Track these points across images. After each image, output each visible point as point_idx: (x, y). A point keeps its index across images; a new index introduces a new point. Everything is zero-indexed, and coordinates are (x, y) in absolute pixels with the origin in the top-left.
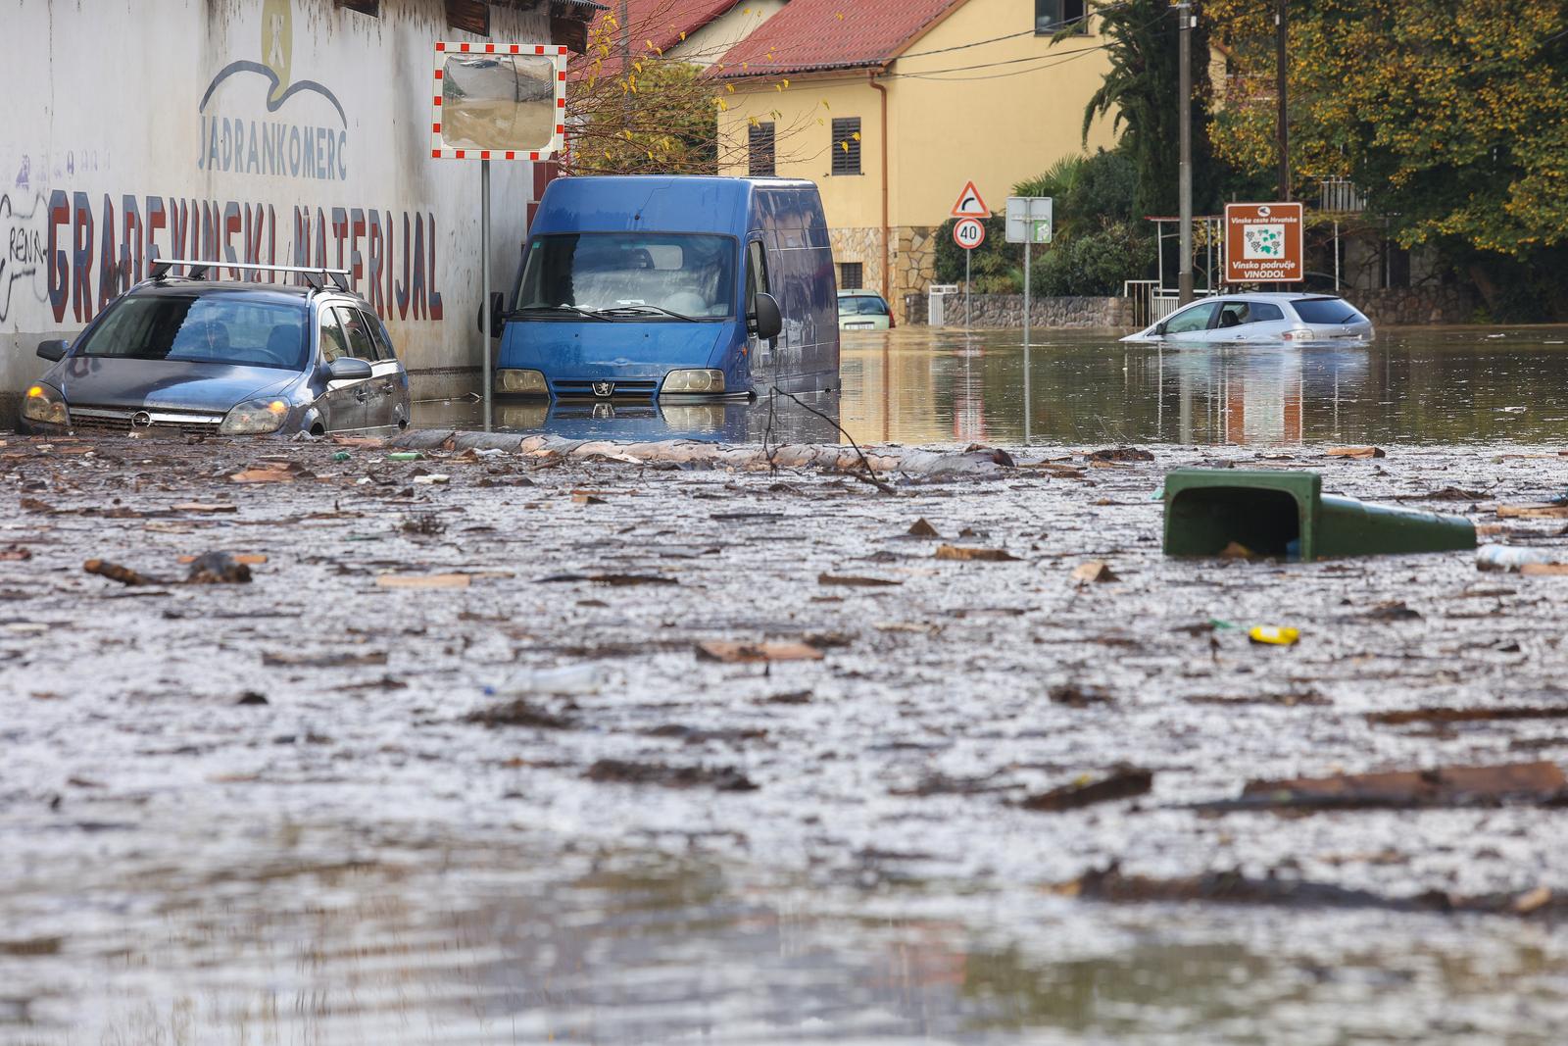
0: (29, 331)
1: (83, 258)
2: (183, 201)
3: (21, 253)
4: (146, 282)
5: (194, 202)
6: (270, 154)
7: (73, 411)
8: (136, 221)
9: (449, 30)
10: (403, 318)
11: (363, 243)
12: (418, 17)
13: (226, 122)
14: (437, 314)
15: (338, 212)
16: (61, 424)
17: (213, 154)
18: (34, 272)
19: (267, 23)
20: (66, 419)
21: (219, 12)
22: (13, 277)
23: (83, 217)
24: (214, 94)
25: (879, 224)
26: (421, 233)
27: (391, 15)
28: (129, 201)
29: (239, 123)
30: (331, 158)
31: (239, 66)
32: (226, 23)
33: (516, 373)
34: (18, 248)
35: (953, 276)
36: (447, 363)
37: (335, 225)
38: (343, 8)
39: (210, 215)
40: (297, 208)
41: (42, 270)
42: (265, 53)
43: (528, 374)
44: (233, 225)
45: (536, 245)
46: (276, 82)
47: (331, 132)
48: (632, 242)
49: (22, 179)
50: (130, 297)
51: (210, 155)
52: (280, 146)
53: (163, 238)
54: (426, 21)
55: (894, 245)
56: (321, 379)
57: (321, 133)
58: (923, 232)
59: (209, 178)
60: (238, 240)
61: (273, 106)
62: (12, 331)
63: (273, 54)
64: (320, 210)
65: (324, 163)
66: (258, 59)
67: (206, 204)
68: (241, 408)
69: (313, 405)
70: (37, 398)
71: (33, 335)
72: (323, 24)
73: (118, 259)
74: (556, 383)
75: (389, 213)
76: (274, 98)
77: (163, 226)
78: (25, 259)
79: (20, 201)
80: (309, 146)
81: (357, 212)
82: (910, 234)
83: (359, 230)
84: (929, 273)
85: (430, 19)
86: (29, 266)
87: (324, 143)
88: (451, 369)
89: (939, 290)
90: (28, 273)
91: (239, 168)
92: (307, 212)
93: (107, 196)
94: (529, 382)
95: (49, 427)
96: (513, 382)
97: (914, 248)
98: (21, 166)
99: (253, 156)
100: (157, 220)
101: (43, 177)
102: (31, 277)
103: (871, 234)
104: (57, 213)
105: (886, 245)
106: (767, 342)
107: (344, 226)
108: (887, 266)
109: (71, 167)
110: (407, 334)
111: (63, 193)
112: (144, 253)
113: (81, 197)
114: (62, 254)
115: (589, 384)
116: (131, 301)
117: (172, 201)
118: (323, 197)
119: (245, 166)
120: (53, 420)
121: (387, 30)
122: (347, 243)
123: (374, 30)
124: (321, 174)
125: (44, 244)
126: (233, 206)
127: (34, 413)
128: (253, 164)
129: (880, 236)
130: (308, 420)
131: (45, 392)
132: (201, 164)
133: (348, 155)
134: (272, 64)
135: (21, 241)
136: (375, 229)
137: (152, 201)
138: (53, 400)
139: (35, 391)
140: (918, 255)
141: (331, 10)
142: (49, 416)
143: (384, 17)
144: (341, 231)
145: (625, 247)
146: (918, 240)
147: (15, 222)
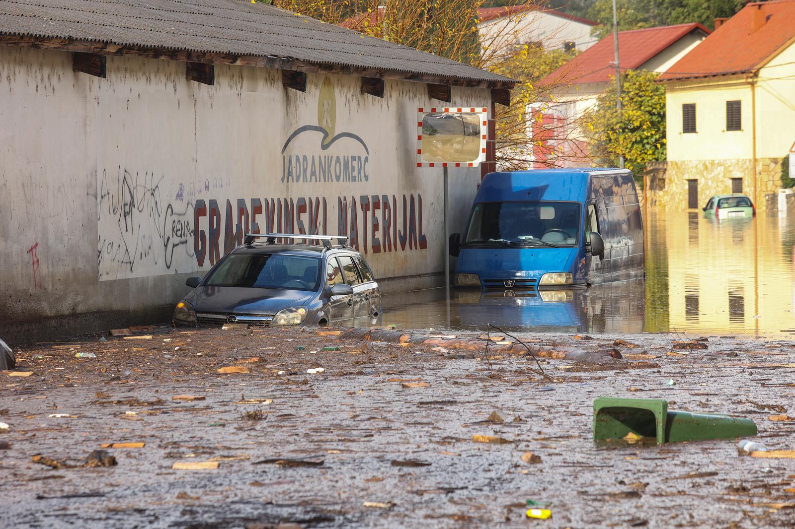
0: (183, 272)
1: (215, 233)
2: (272, 200)
3: (179, 233)
4: (243, 245)
5: (279, 200)
6: (324, 171)
7: (198, 315)
8: (245, 211)
9: (430, 99)
10: (403, 249)
11: (379, 213)
12: (411, 94)
13: (297, 157)
14: (423, 245)
15: (364, 199)
16: (193, 322)
17: (290, 174)
18: (186, 242)
19: (321, 105)
20: (195, 319)
21: (292, 102)
22: (174, 246)
23: (215, 211)
24: (291, 143)
25: (751, 157)
26: (413, 205)
27: (395, 95)
28: (241, 202)
29: (305, 158)
30: (359, 170)
31: (304, 128)
32: (296, 107)
33: (465, 276)
34: (177, 231)
35: (791, 185)
36: (430, 271)
37: (362, 205)
38: (366, 94)
39: (288, 206)
40: (339, 198)
41: (191, 240)
42: (320, 121)
43: (470, 276)
44: (302, 209)
45: (477, 208)
46: (326, 134)
47: (359, 158)
48: (526, 206)
49: (179, 196)
50: (233, 254)
51: (288, 174)
52: (329, 167)
53: (261, 219)
54: (416, 96)
55: (759, 168)
56: (327, 295)
57: (354, 158)
58: (775, 161)
59: (287, 186)
60: (305, 217)
61: (324, 147)
62: (174, 273)
63: (325, 121)
64: (353, 198)
65: (356, 173)
66: (316, 124)
67: (286, 200)
68: (282, 313)
69: (321, 310)
70: (181, 308)
71: (186, 274)
72: (354, 103)
73: (234, 231)
74: (486, 281)
75: (394, 196)
76: (326, 142)
77: (261, 213)
78: (181, 236)
79: (178, 207)
80: (346, 166)
81: (375, 198)
82: (768, 162)
83: (376, 206)
84: (780, 183)
85: (418, 95)
86: (183, 239)
87: (355, 164)
88: (432, 273)
89: (784, 192)
90: (182, 243)
91: (305, 180)
92: (345, 199)
93: (228, 200)
94: (472, 280)
95: (186, 323)
96: (462, 280)
97: (770, 170)
98: (179, 189)
99: (313, 173)
100: (257, 210)
101: (191, 194)
102: (184, 245)
103: (747, 162)
104: (200, 210)
105: (755, 168)
106: (598, 257)
107: (368, 205)
108: (755, 179)
109: (207, 187)
110: (406, 257)
111: (203, 201)
112: (250, 227)
113: (213, 203)
114: (203, 232)
115: (502, 281)
116: (233, 257)
117: (266, 200)
118: (355, 191)
119: (308, 180)
120: (189, 320)
121: (393, 103)
122: (369, 214)
123: (384, 104)
124: (354, 179)
125: (192, 227)
126: (302, 200)
127: (180, 316)
128: (313, 178)
129: (752, 163)
130: (318, 317)
131: (185, 306)
132: (283, 180)
133: (369, 168)
134: (324, 125)
135: (179, 227)
136: (386, 205)
137: (254, 201)
138: (189, 309)
139: (181, 305)
140: (773, 173)
141: (359, 95)
142: (187, 318)
143: (391, 96)
144: (365, 208)
145: (523, 209)
146: (773, 165)
147: (175, 218)
